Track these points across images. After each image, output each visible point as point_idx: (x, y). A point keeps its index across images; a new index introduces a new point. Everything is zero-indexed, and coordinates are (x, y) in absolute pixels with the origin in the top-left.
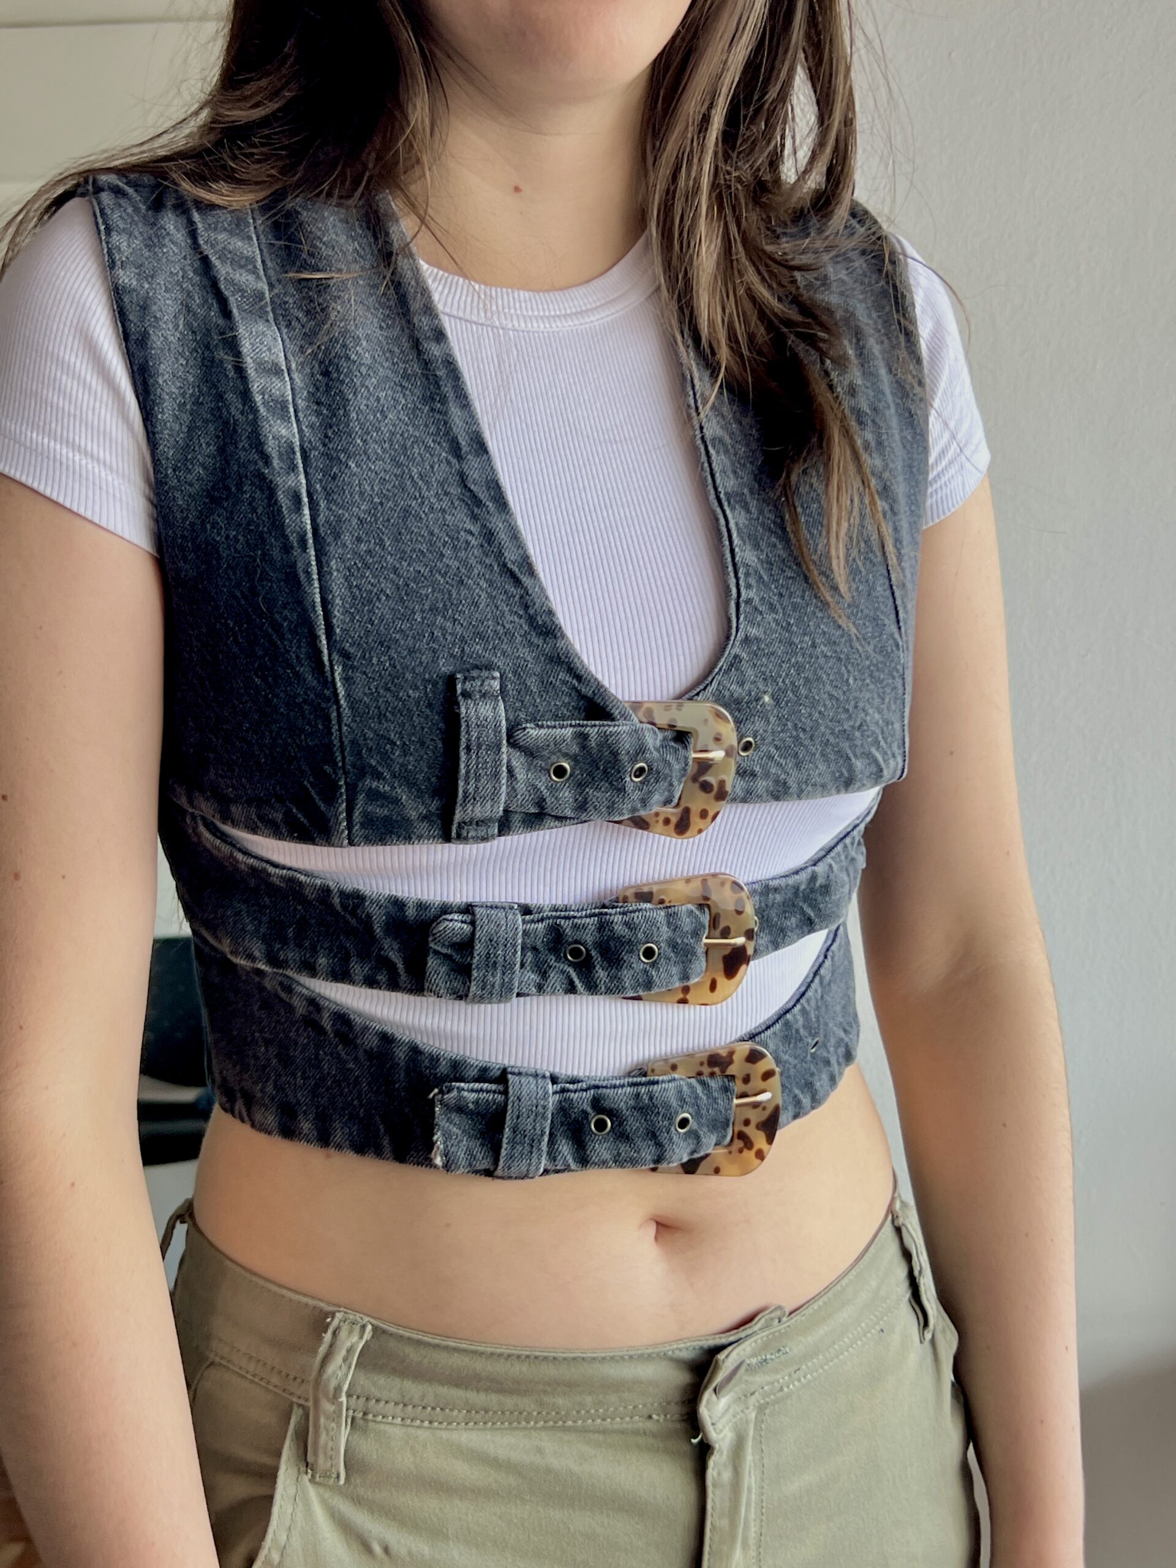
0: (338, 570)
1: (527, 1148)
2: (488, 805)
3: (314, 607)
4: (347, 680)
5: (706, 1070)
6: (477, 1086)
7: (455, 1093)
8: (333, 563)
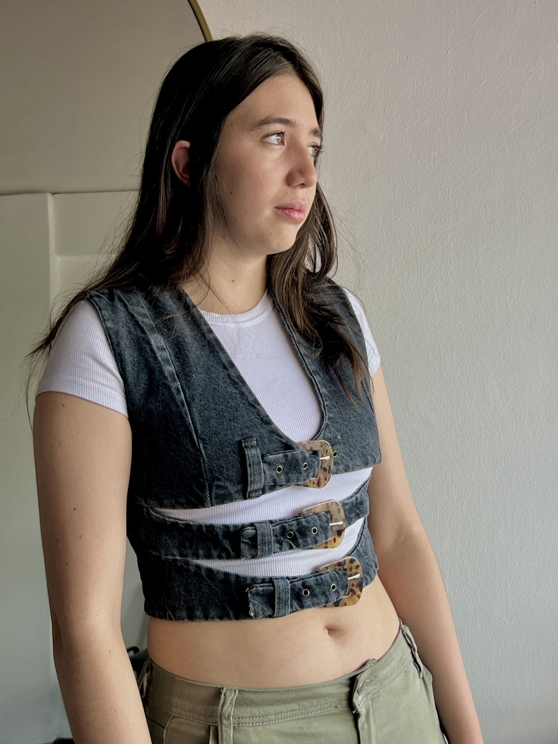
0: (196, 412)
1: (284, 604)
2: (259, 484)
3: (190, 425)
4: (205, 448)
5: (337, 568)
6: (262, 585)
7: (255, 588)
8: (194, 409)
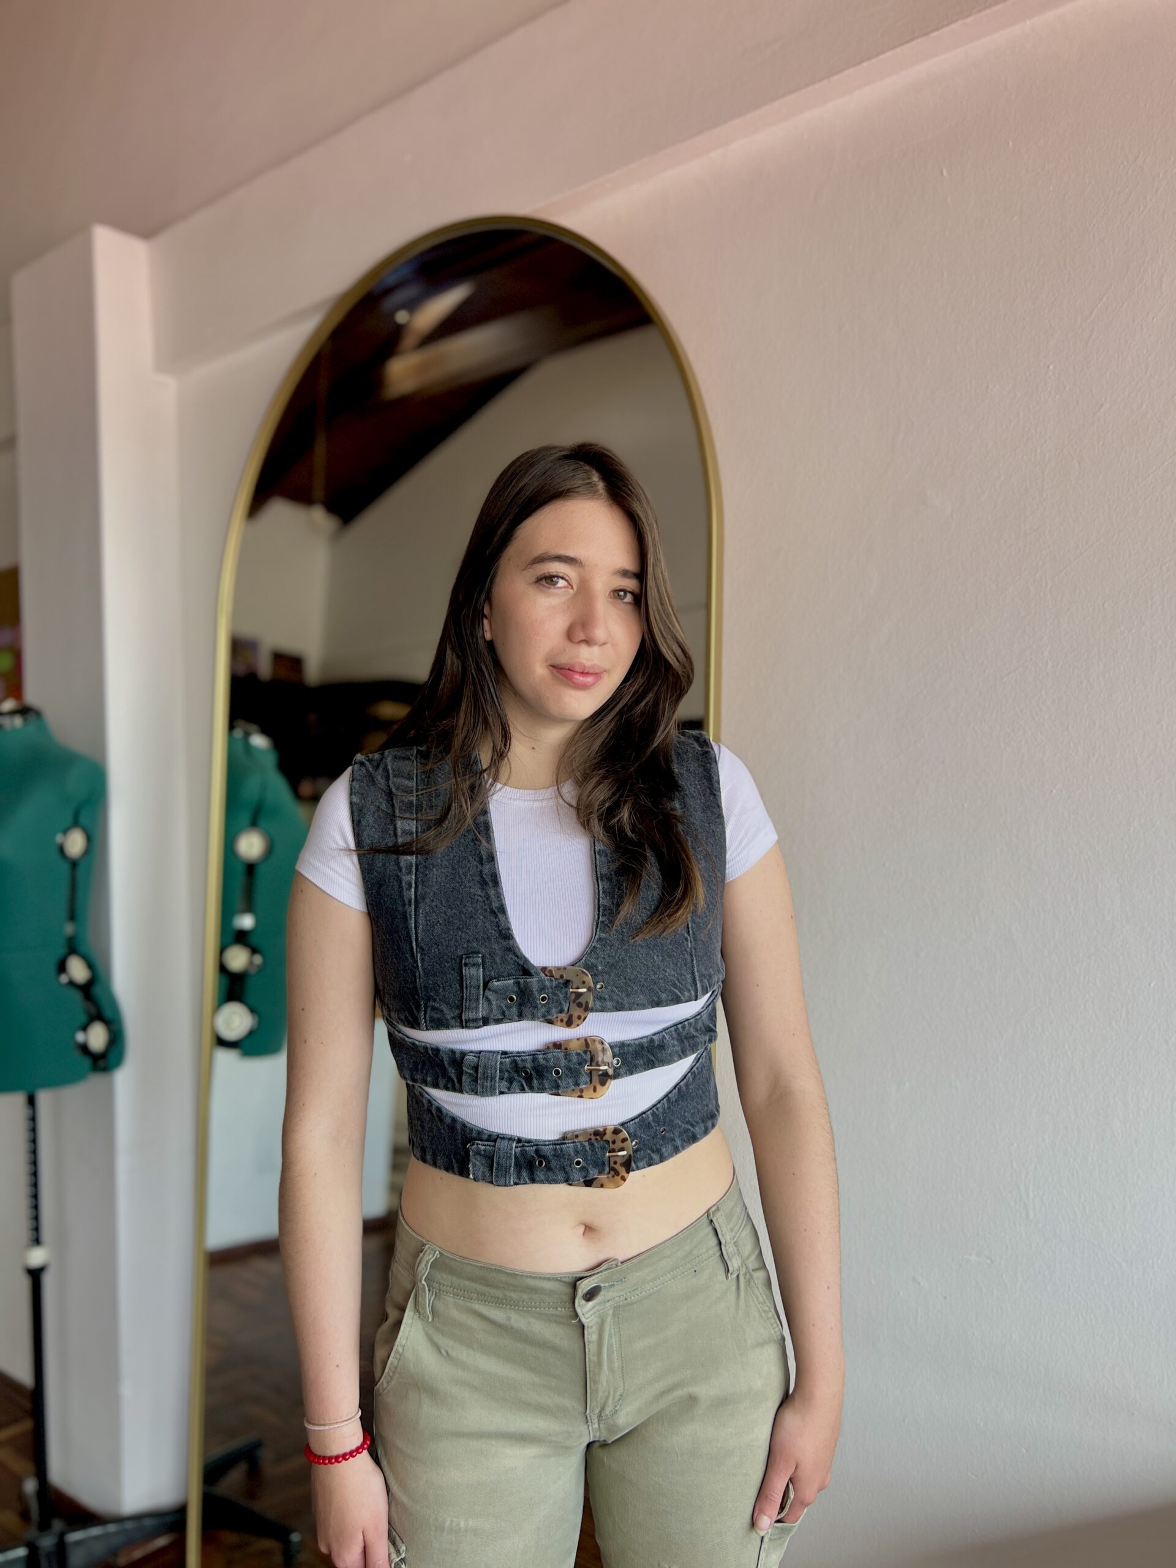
6: (486, 1143)
